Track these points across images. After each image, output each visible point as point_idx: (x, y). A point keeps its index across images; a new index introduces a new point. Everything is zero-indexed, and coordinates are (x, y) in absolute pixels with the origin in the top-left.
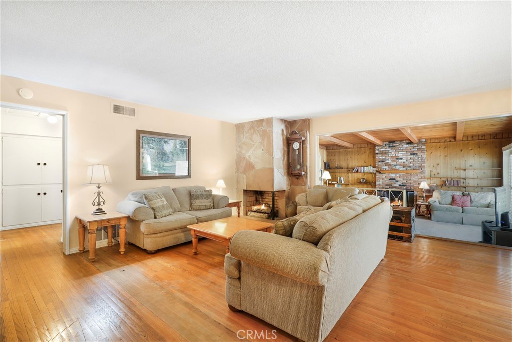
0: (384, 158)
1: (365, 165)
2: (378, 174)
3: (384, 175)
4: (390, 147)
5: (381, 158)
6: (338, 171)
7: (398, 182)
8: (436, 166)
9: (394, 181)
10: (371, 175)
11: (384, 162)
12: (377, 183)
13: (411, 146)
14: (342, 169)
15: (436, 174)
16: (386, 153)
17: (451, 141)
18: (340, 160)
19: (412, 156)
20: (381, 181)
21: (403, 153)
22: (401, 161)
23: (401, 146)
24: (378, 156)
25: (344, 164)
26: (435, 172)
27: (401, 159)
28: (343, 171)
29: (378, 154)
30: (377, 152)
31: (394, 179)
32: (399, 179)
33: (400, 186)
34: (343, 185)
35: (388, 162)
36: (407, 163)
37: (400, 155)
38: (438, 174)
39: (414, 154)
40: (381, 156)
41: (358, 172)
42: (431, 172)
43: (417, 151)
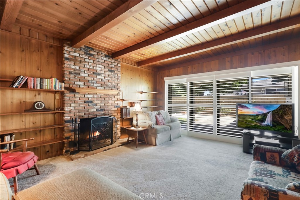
0: (77, 68)
2: (68, 94)
3: (77, 95)
4: (86, 54)
5: (73, 67)
7: (96, 105)
8: (125, 87)
9: (90, 104)
11: (79, 74)
12: (67, 109)
13: (109, 60)
16: (80, 62)
19: (110, 73)
20: (73, 105)
21: (101, 66)
22: (99, 77)
23: (99, 57)
24: (69, 63)
27: (100, 74)
29: (68, 59)
30: (66, 56)
31: (92, 102)
32: (96, 102)
33: (97, 110)
35: (83, 75)
36: (105, 81)
37: (98, 68)
39: (111, 71)
40: (73, 63)
43: (113, 68)
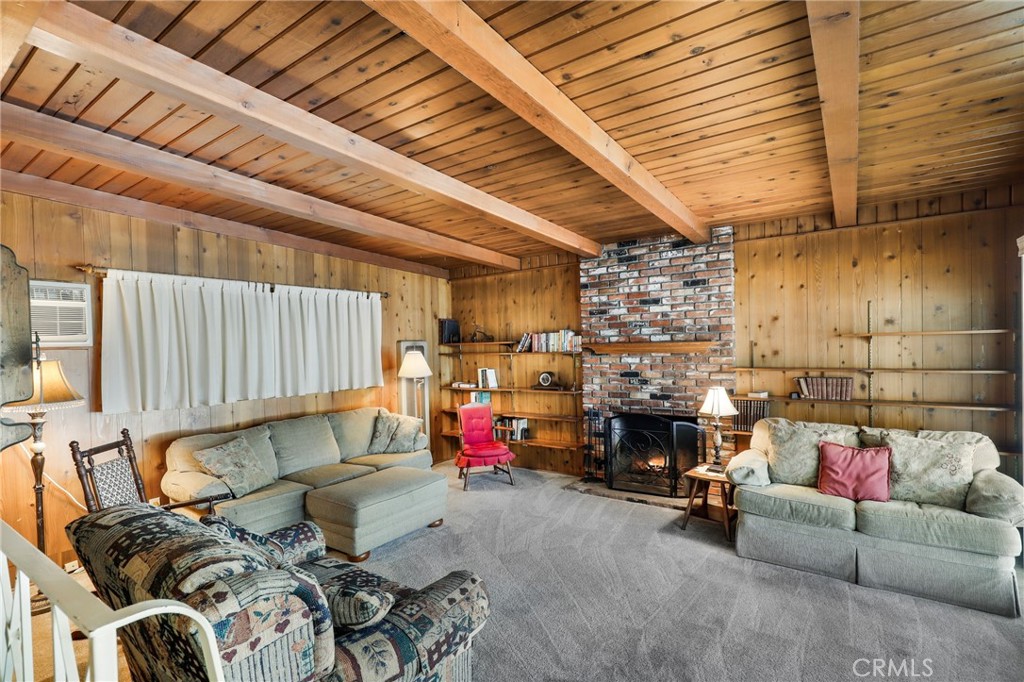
0: (604, 299)
1: (553, 325)
2: (587, 357)
3: (605, 359)
4: (621, 261)
5: (595, 300)
6: (479, 347)
7: (645, 382)
8: (766, 322)
9: (635, 381)
10: (569, 360)
11: (604, 312)
12: (587, 388)
13: (686, 253)
14: (490, 339)
15: (768, 353)
16: (611, 283)
17: (816, 229)
18: (484, 312)
19: (689, 291)
20: (597, 380)
21: (661, 279)
22: (654, 309)
23: (655, 256)
24: (588, 294)
25: (495, 325)
26: (764, 347)
27: (656, 302)
28: (494, 346)
29: (585, 286)
30: (583, 280)
31: (636, 374)
32: (648, 374)
33: (653, 396)
34: (492, 392)
35: (615, 312)
36: (673, 316)
37: (651, 288)
38: (776, 353)
39: (695, 283)
40: (595, 291)
41: (530, 350)
42: (753, 345)
43: (703, 271)
